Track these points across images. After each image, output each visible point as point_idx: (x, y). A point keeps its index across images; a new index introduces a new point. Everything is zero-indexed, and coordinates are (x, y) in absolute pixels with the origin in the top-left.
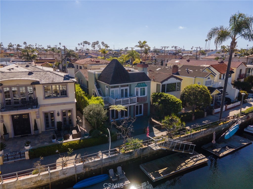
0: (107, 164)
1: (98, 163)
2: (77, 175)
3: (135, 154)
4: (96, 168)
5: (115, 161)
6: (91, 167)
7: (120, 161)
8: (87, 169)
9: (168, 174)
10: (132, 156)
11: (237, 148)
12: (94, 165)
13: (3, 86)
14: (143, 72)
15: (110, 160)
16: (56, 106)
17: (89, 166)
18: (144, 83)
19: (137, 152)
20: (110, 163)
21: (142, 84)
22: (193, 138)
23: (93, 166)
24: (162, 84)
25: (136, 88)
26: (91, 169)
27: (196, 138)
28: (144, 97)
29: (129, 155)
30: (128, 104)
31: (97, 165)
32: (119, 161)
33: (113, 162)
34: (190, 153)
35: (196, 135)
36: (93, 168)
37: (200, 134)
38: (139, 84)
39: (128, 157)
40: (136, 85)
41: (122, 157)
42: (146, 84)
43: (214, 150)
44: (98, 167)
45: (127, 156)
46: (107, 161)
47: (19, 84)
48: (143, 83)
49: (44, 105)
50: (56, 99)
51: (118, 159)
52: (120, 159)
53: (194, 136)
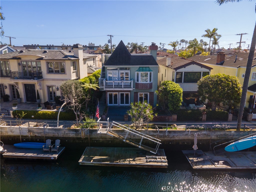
0: (51, 135)
1: (41, 131)
2: (21, 136)
3: (81, 133)
4: (40, 135)
5: (59, 134)
6: (35, 133)
7: (65, 136)
8: (32, 134)
9: (99, 163)
10: (79, 134)
11: (238, 168)
12: (38, 132)
13: (21, 60)
14: (151, 55)
15: (54, 132)
16: (56, 81)
17: (33, 131)
18: (149, 67)
19: (84, 132)
20: (54, 134)
21: (144, 69)
22: (170, 137)
23: (36, 132)
24: (176, 71)
25: (136, 72)
26: (35, 134)
27: (176, 138)
28: (145, 84)
29: (75, 133)
30: (122, 88)
31: (41, 133)
32: (63, 135)
33: (57, 135)
34: (151, 151)
35: (177, 134)
36: (37, 135)
37: (184, 134)
38: (141, 68)
39: (73, 134)
40: (137, 69)
41: (66, 132)
42: (152, 69)
43: (191, 159)
44: (42, 135)
45: (72, 132)
46: (51, 132)
47: (32, 59)
48: (147, 68)
49: (48, 80)
50: (56, 75)
51: (62, 132)
52: (65, 133)
53: (172, 135)
